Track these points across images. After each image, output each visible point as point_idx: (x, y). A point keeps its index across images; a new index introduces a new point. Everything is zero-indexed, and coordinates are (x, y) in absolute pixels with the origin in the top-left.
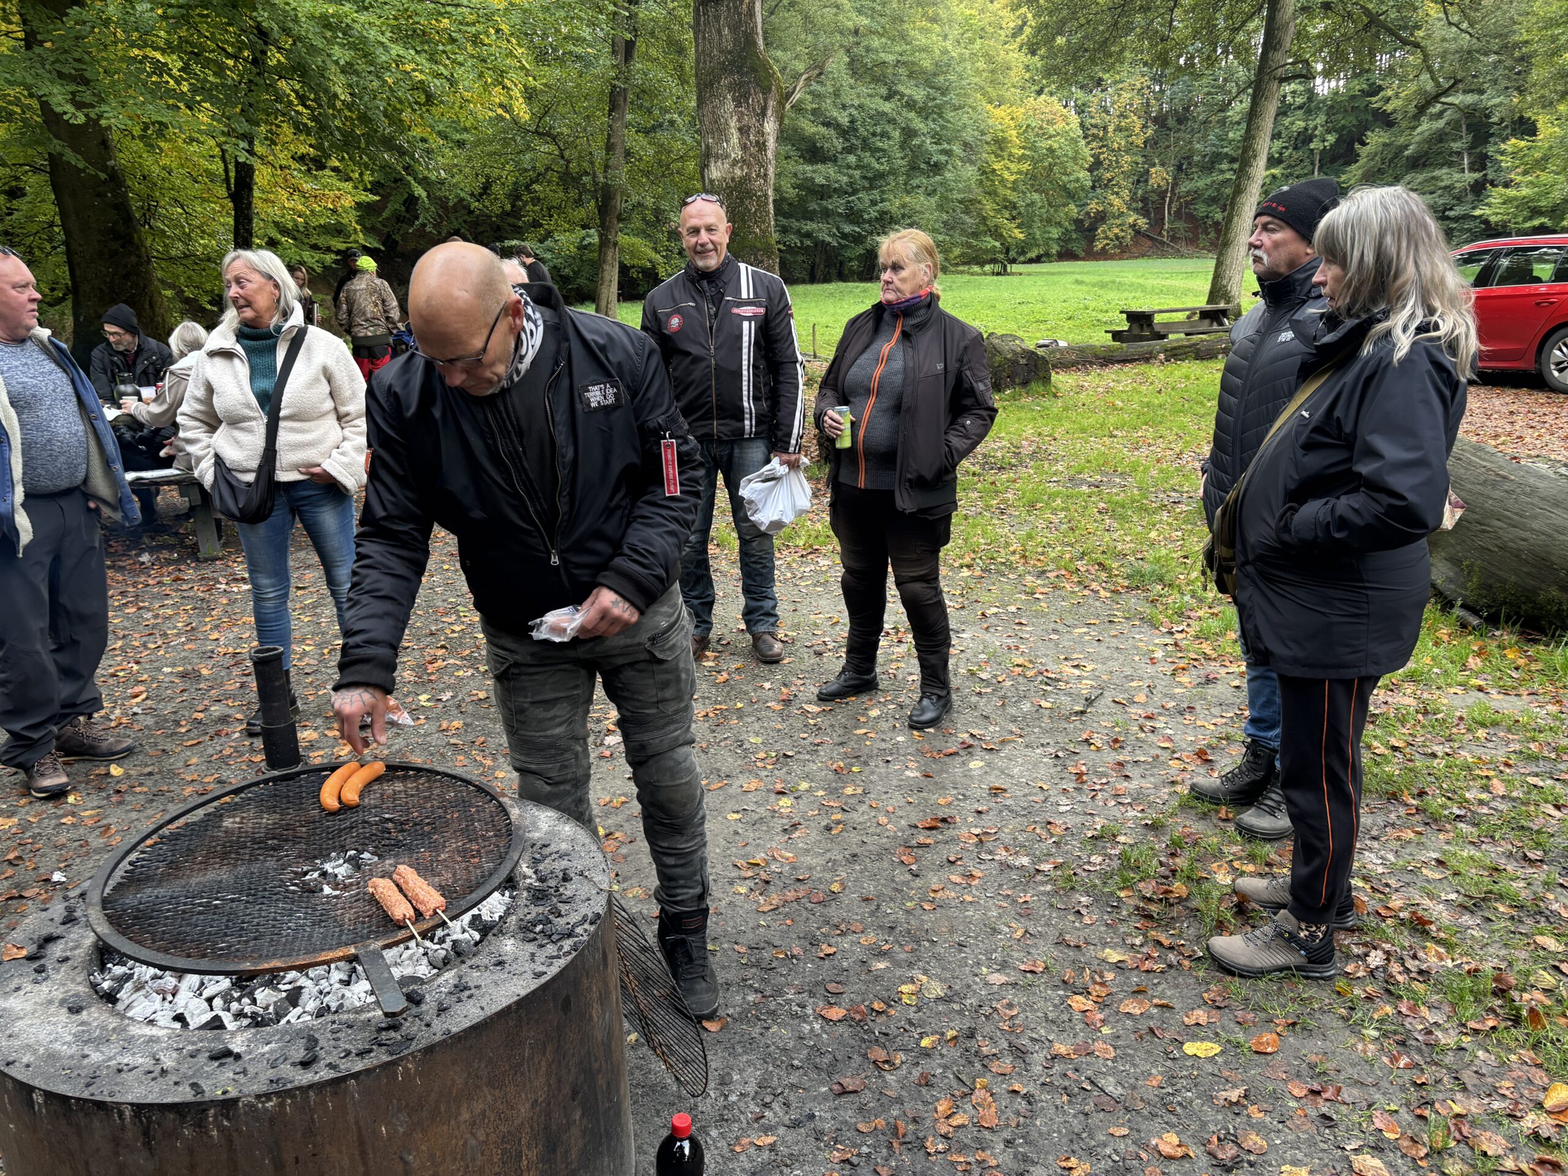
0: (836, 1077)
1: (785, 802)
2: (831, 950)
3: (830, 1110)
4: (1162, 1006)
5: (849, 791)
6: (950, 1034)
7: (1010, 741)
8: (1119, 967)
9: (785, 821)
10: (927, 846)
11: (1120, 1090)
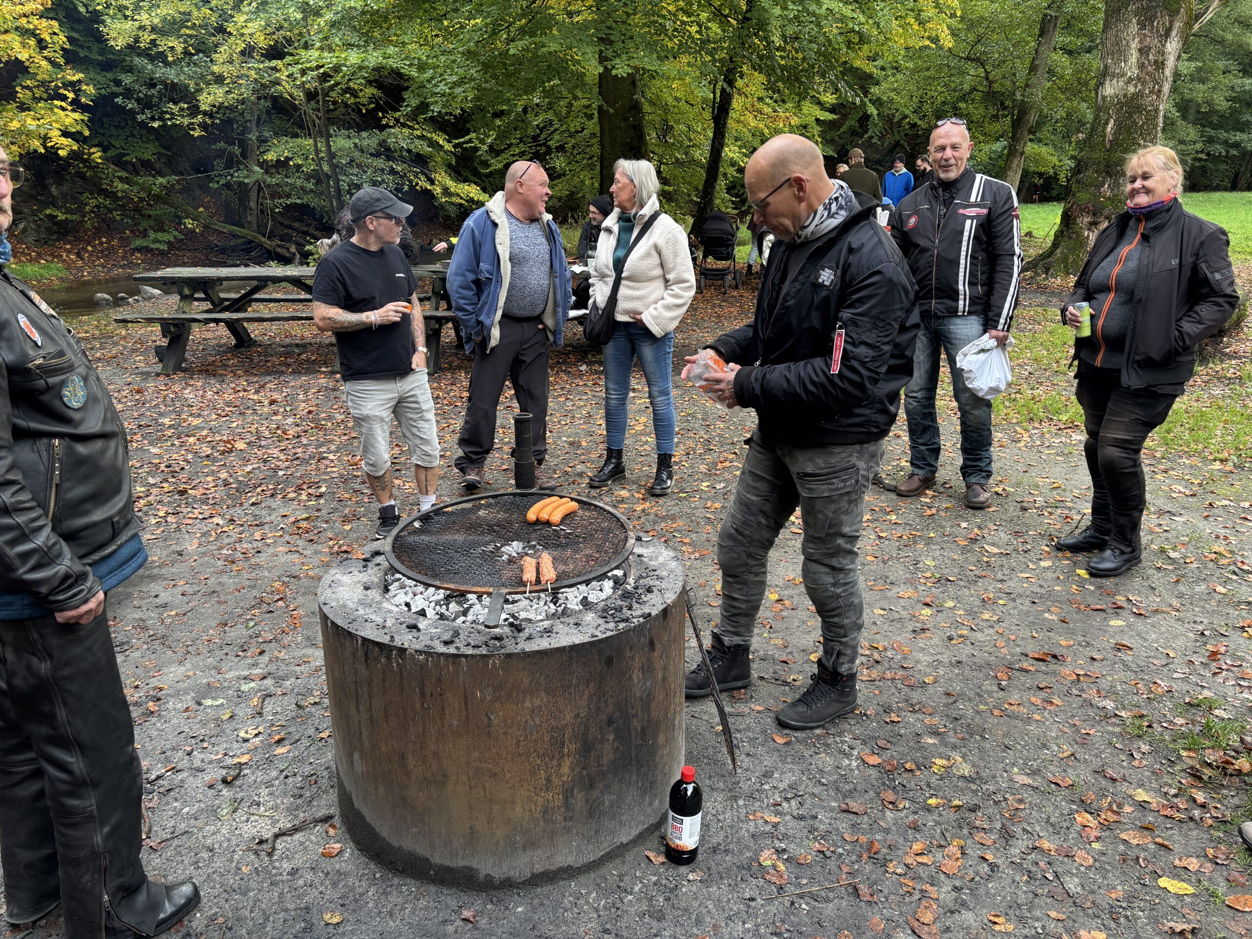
0: (848, 801)
1: (927, 611)
2: (896, 719)
3: (831, 818)
4: (1162, 845)
5: (986, 616)
6: (956, 802)
7: (1163, 612)
8: (1142, 806)
9: (918, 625)
10: (1027, 671)
11: (1079, 889)
